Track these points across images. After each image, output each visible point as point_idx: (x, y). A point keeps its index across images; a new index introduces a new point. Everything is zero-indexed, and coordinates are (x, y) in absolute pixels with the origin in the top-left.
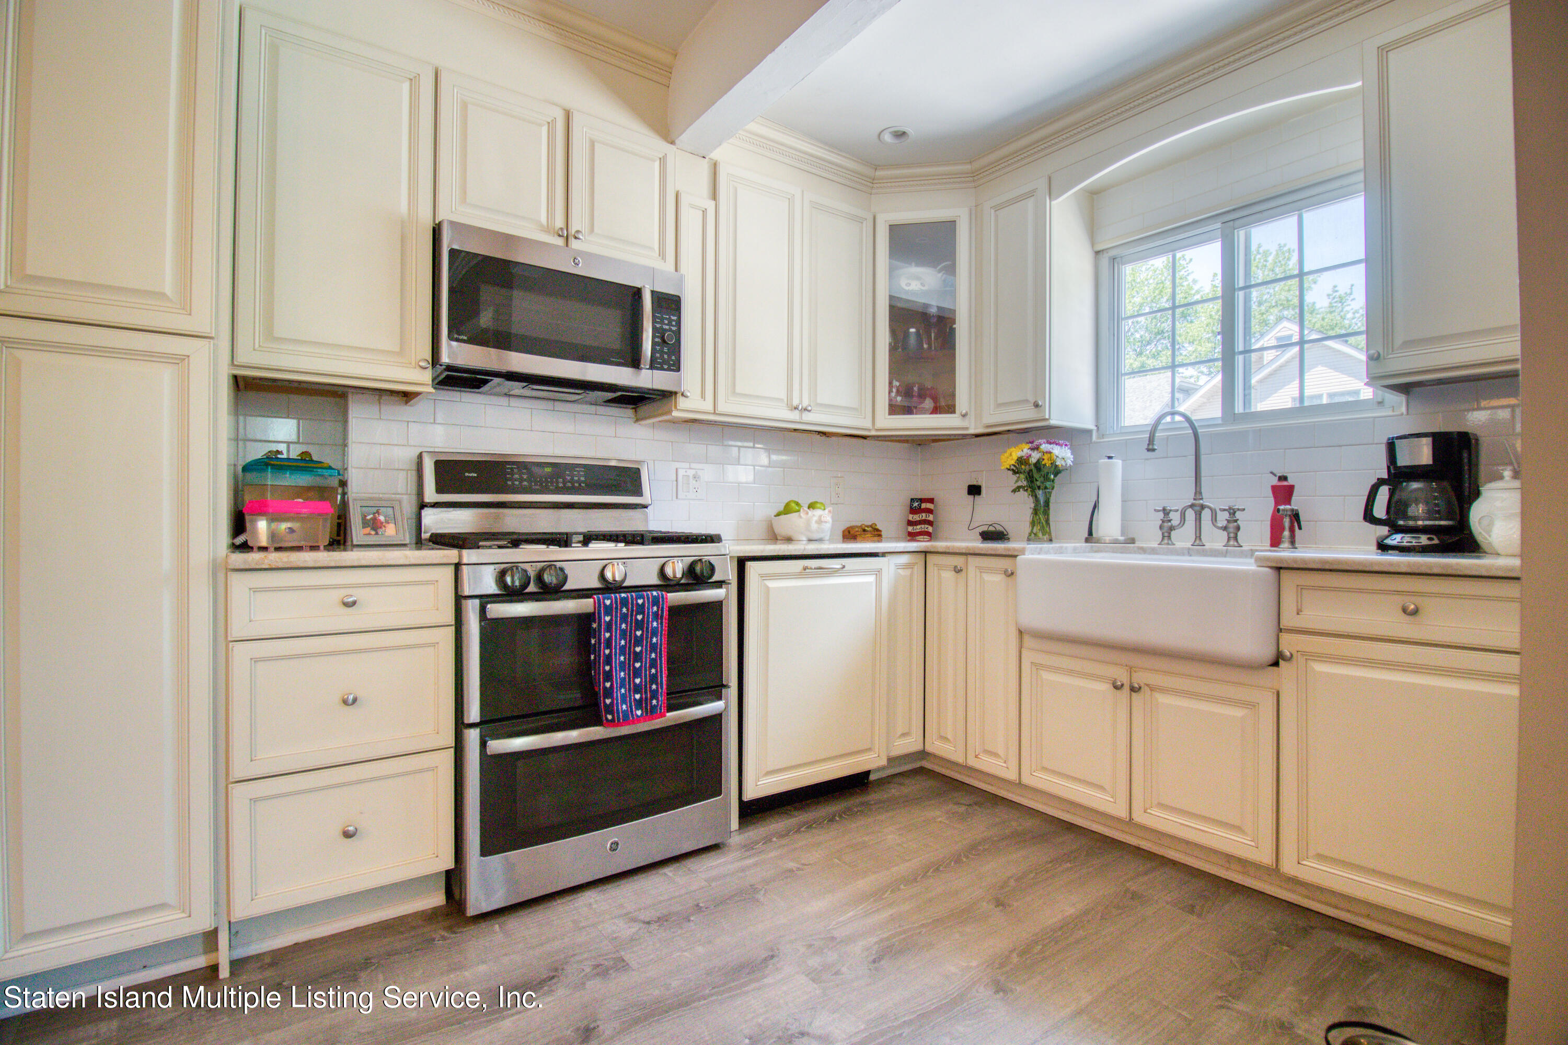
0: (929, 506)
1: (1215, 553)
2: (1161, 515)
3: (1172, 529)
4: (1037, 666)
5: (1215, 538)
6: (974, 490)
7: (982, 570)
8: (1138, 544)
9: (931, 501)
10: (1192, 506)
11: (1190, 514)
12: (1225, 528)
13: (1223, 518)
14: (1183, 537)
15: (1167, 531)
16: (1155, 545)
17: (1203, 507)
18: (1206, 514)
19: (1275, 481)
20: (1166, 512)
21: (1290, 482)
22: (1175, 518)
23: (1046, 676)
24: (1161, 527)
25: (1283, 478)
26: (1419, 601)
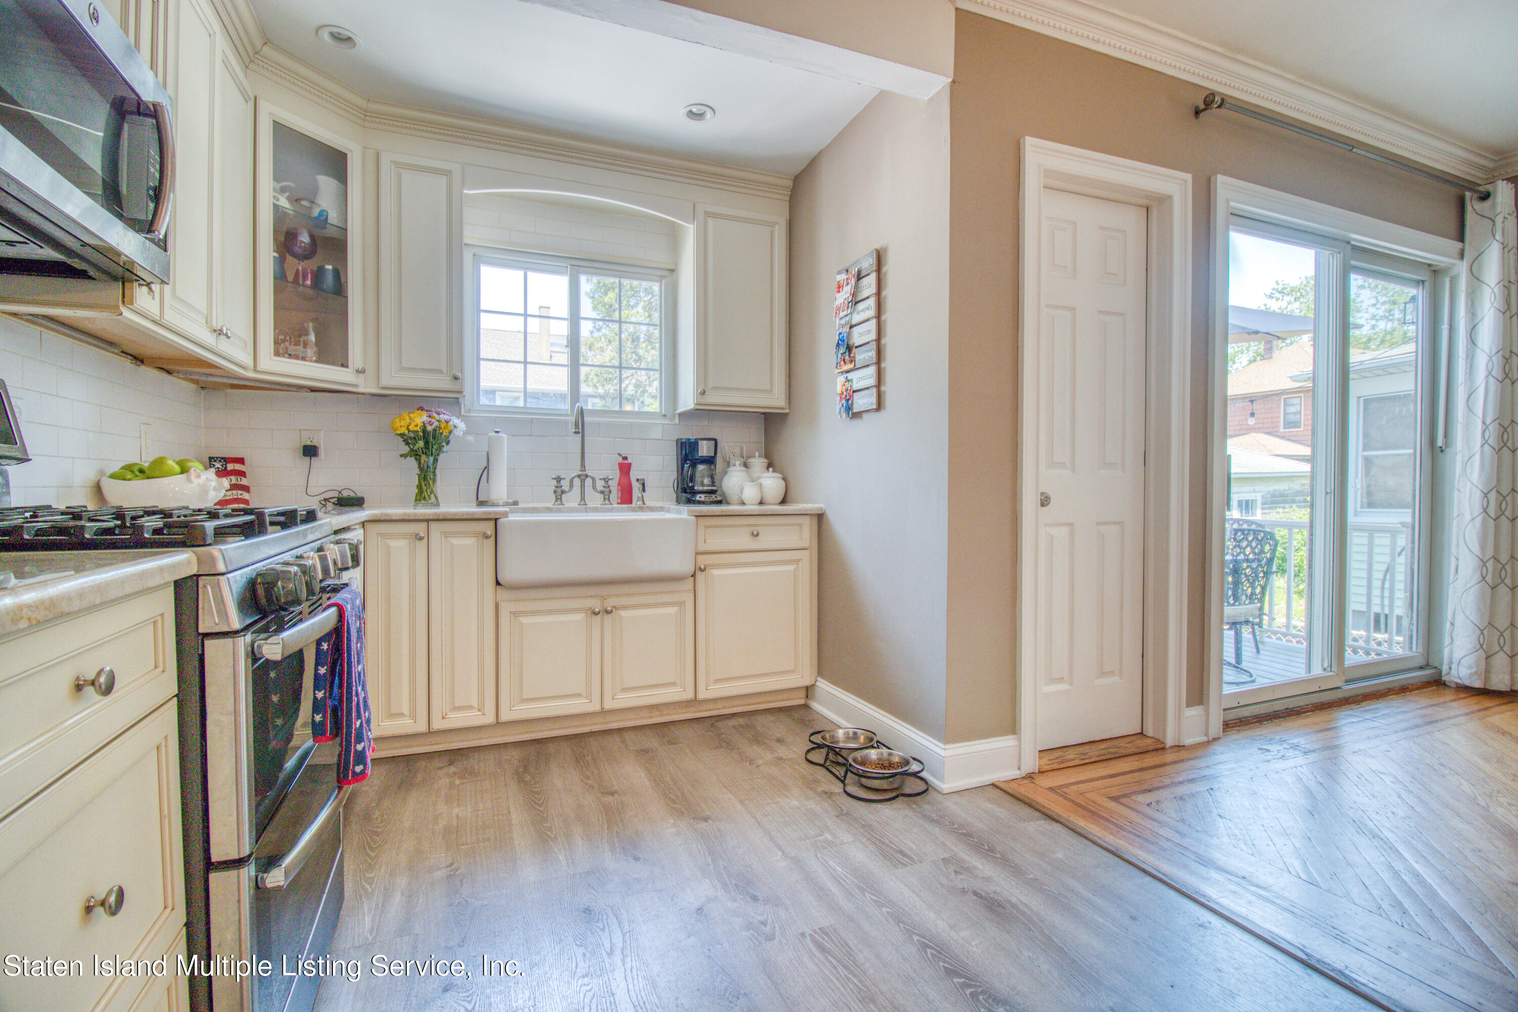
0: (238, 467)
1: (595, 510)
2: (555, 482)
3: (563, 492)
4: (515, 614)
5: (594, 499)
6: (310, 451)
7: (446, 535)
8: (521, 505)
9: (241, 461)
10: (579, 476)
11: (577, 482)
12: (602, 492)
13: (600, 485)
14: (572, 499)
15: (559, 494)
16: (550, 505)
17: (587, 476)
18: (588, 482)
19: (620, 460)
20: (559, 479)
21: (629, 461)
22: (565, 485)
23: (525, 620)
24: (555, 492)
25: (625, 458)
26: (759, 529)
